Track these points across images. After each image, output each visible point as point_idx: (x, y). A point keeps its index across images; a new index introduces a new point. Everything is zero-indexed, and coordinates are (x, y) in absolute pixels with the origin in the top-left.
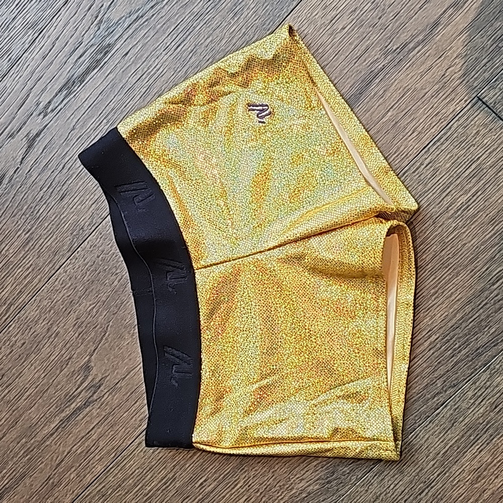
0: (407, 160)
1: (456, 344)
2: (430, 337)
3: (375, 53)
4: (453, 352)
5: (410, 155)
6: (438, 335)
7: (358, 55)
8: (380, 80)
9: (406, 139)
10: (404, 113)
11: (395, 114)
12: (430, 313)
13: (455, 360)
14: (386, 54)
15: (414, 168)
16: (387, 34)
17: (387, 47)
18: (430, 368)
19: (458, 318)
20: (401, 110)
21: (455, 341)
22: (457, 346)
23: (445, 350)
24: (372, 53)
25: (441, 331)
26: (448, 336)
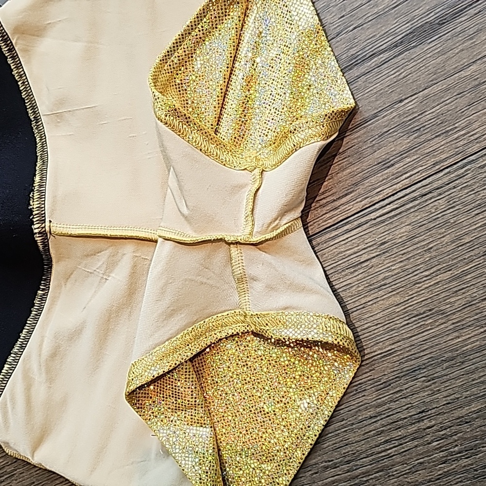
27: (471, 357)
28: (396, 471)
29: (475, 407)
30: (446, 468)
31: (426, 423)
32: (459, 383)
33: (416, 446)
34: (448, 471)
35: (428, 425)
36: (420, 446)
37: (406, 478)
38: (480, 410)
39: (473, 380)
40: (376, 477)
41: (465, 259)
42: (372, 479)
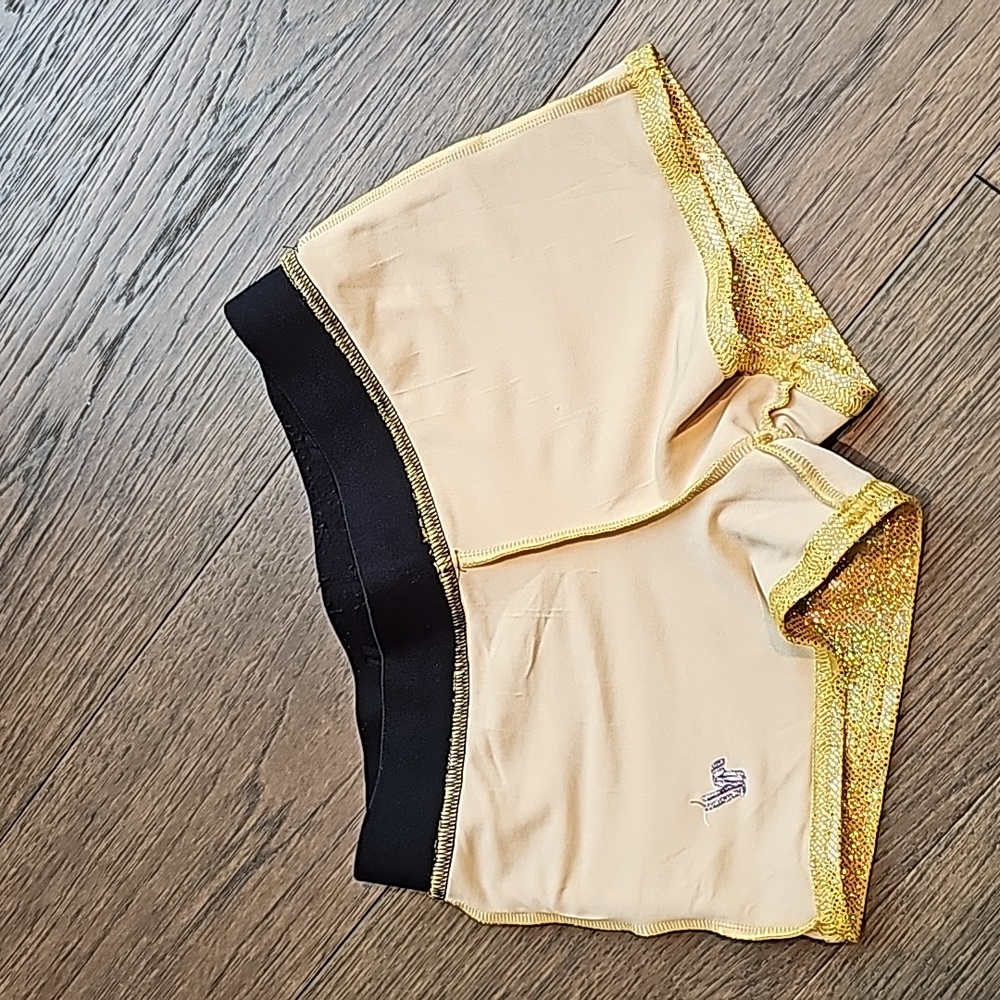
0: (847, 316)
1: (984, 681)
2: (929, 671)
3: (761, 109)
4: (979, 699)
5: (852, 307)
6: (945, 667)
7: (727, 117)
8: (775, 162)
9: (841, 275)
10: (830, 223)
11: (813, 227)
12: (925, 623)
13: (985, 716)
14: (783, 110)
15: (862, 332)
16: (782, 69)
17: (783, 95)
18: (936, 734)
19: (984, 629)
20: (825, 219)
21: (981, 676)
22: (986, 685)
23: (964, 696)
24: (756, 111)
25: (951, 657)
26: (966, 667)
27: (953, 568)
28: (928, 746)
29: (984, 625)
30: (984, 714)
31: (937, 672)
32: (952, 605)
33: (938, 705)
34: (988, 716)
35: (941, 673)
36: (942, 702)
37: (944, 749)
38: (992, 626)
39: (968, 594)
40: (908, 765)
41: (892, 456)
42: (904, 770)
